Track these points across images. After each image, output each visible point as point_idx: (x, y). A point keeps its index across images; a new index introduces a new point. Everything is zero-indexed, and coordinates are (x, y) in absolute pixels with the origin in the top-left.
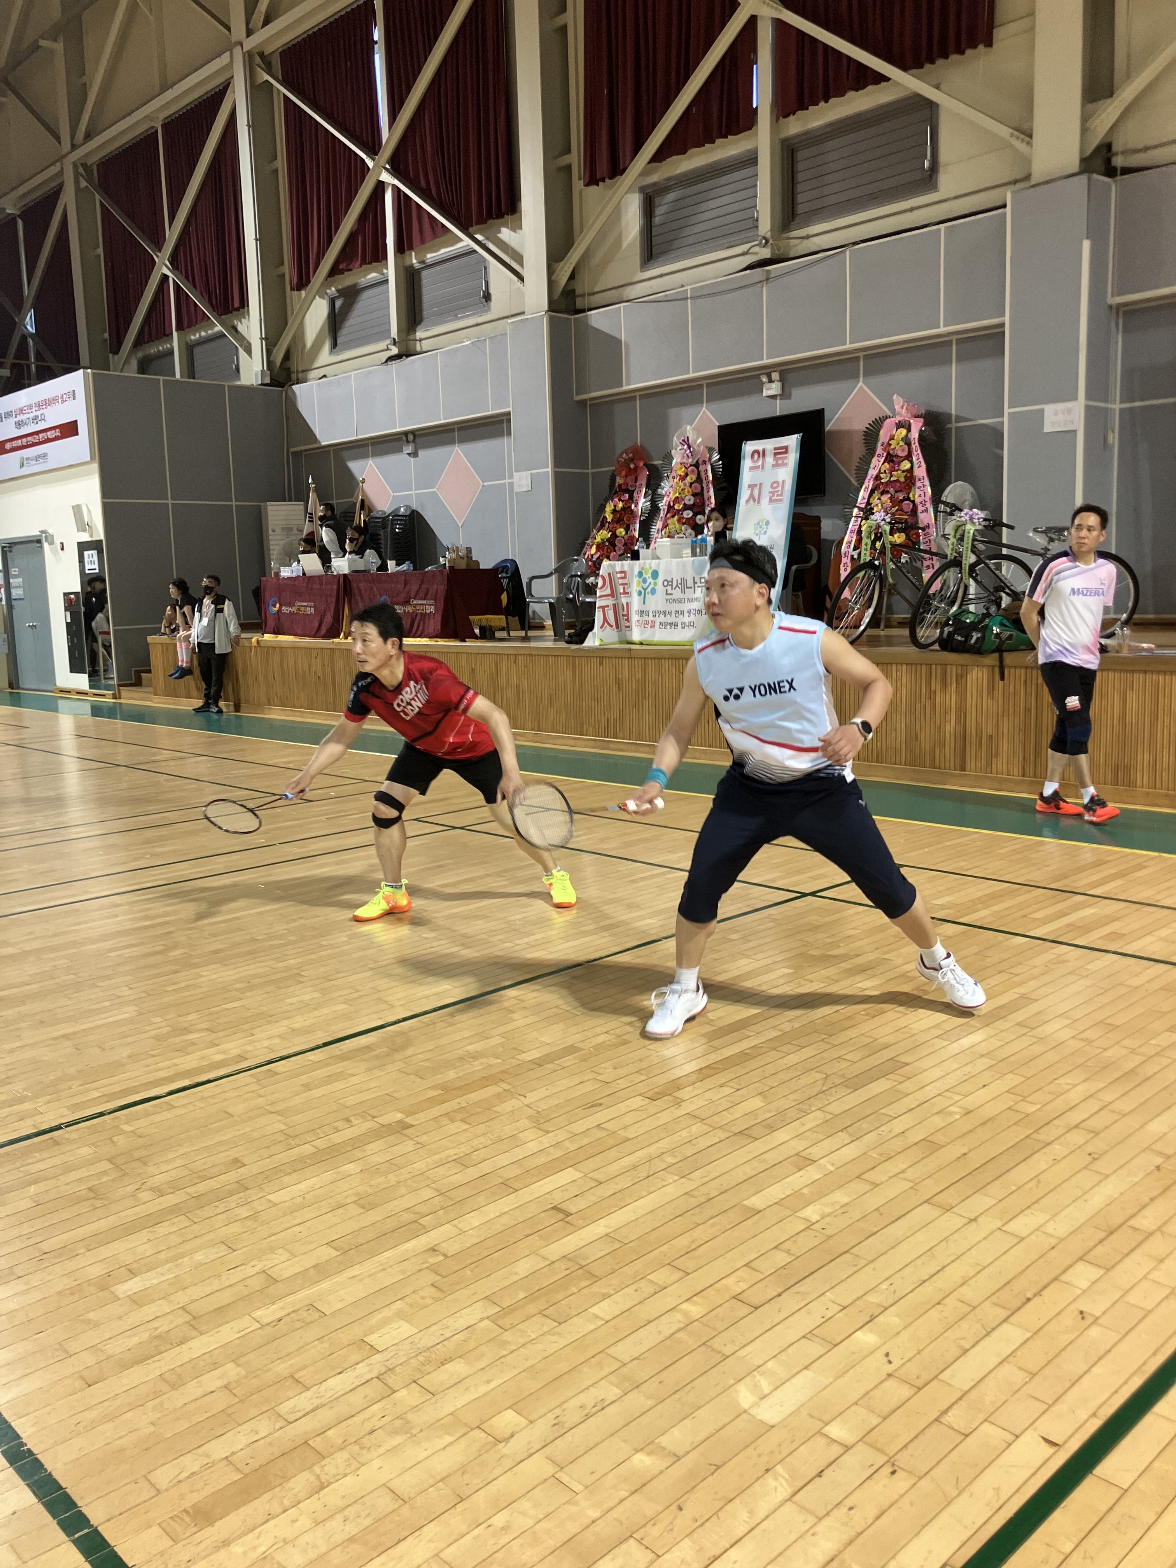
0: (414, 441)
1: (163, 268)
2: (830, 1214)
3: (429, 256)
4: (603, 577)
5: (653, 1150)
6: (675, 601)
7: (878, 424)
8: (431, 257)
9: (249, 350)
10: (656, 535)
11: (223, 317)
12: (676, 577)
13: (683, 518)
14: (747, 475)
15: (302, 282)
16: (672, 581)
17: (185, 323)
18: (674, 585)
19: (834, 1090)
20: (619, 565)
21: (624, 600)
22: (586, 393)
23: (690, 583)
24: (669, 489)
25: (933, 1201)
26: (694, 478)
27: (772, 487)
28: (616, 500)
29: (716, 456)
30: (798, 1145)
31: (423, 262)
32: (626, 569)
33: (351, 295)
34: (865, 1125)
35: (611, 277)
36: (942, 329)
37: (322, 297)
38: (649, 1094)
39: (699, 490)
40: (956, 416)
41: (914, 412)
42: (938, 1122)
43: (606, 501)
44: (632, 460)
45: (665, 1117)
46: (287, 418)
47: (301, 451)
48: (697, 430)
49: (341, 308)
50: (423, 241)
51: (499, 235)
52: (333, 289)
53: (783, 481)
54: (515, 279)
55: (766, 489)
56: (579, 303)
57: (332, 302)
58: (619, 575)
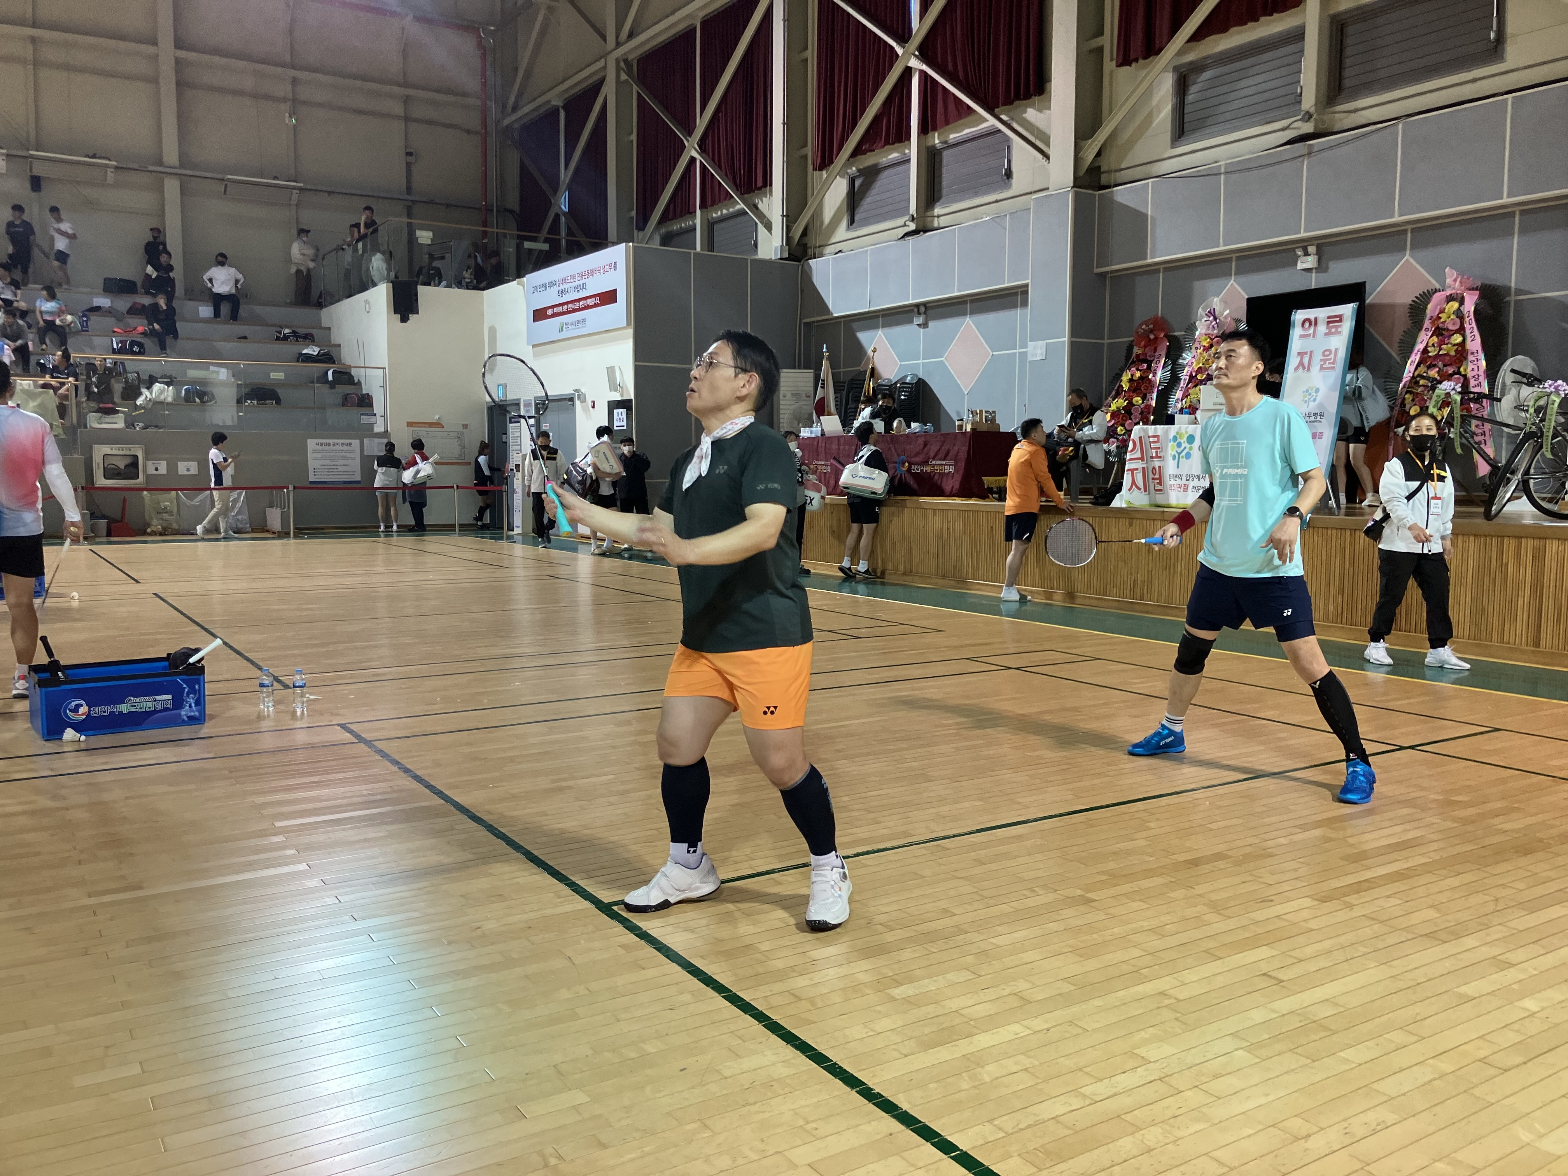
0: (925, 313)
1: (692, 151)
2: (1549, 1008)
3: (952, 136)
4: (1133, 440)
7: (1426, 297)
8: (953, 137)
9: (769, 227)
11: (746, 196)
14: (1297, 343)
15: (825, 161)
17: (709, 203)
20: (1151, 429)
21: (1156, 464)
22: (1107, 266)
24: (1191, 360)
27: (1323, 355)
28: (1134, 369)
31: (946, 142)
32: (1159, 433)
33: (871, 174)
35: (1140, 153)
36: (1505, 200)
37: (842, 177)
40: (1516, 289)
41: (1470, 283)
43: (1122, 370)
44: (1151, 331)
46: (802, 291)
47: (814, 322)
48: (1225, 303)
49: (861, 186)
50: (947, 123)
51: (1026, 116)
52: (854, 169)
53: (1336, 350)
54: (1039, 156)
55: (1317, 358)
56: (1104, 179)
57: (852, 182)
58: (1151, 440)
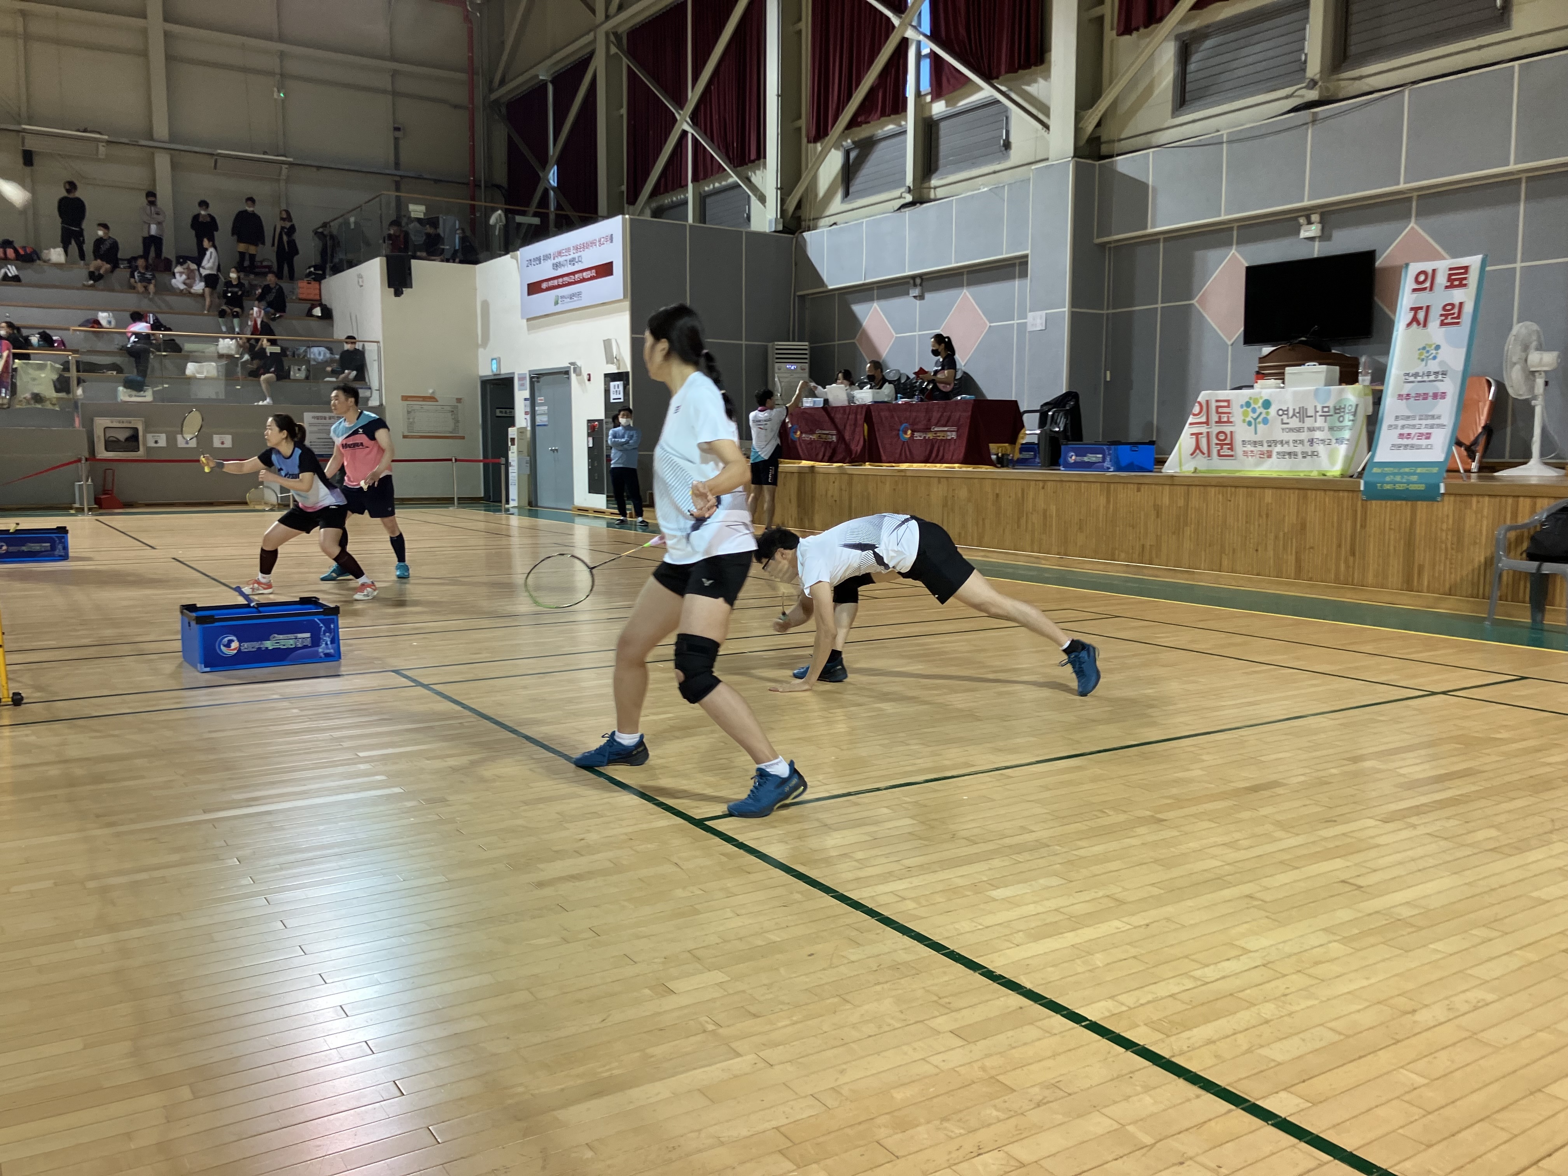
0: (921, 285)
1: (684, 124)
9: (762, 199)
11: (739, 169)
17: (701, 175)
22: (1107, 236)
31: (943, 113)
35: (1141, 122)
36: (1515, 167)
37: (837, 148)
40: (1523, 257)
46: (796, 263)
47: (808, 295)
49: (857, 158)
51: (1027, 86)
52: (849, 141)
54: (1039, 126)
56: (1104, 149)
57: (847, 153)
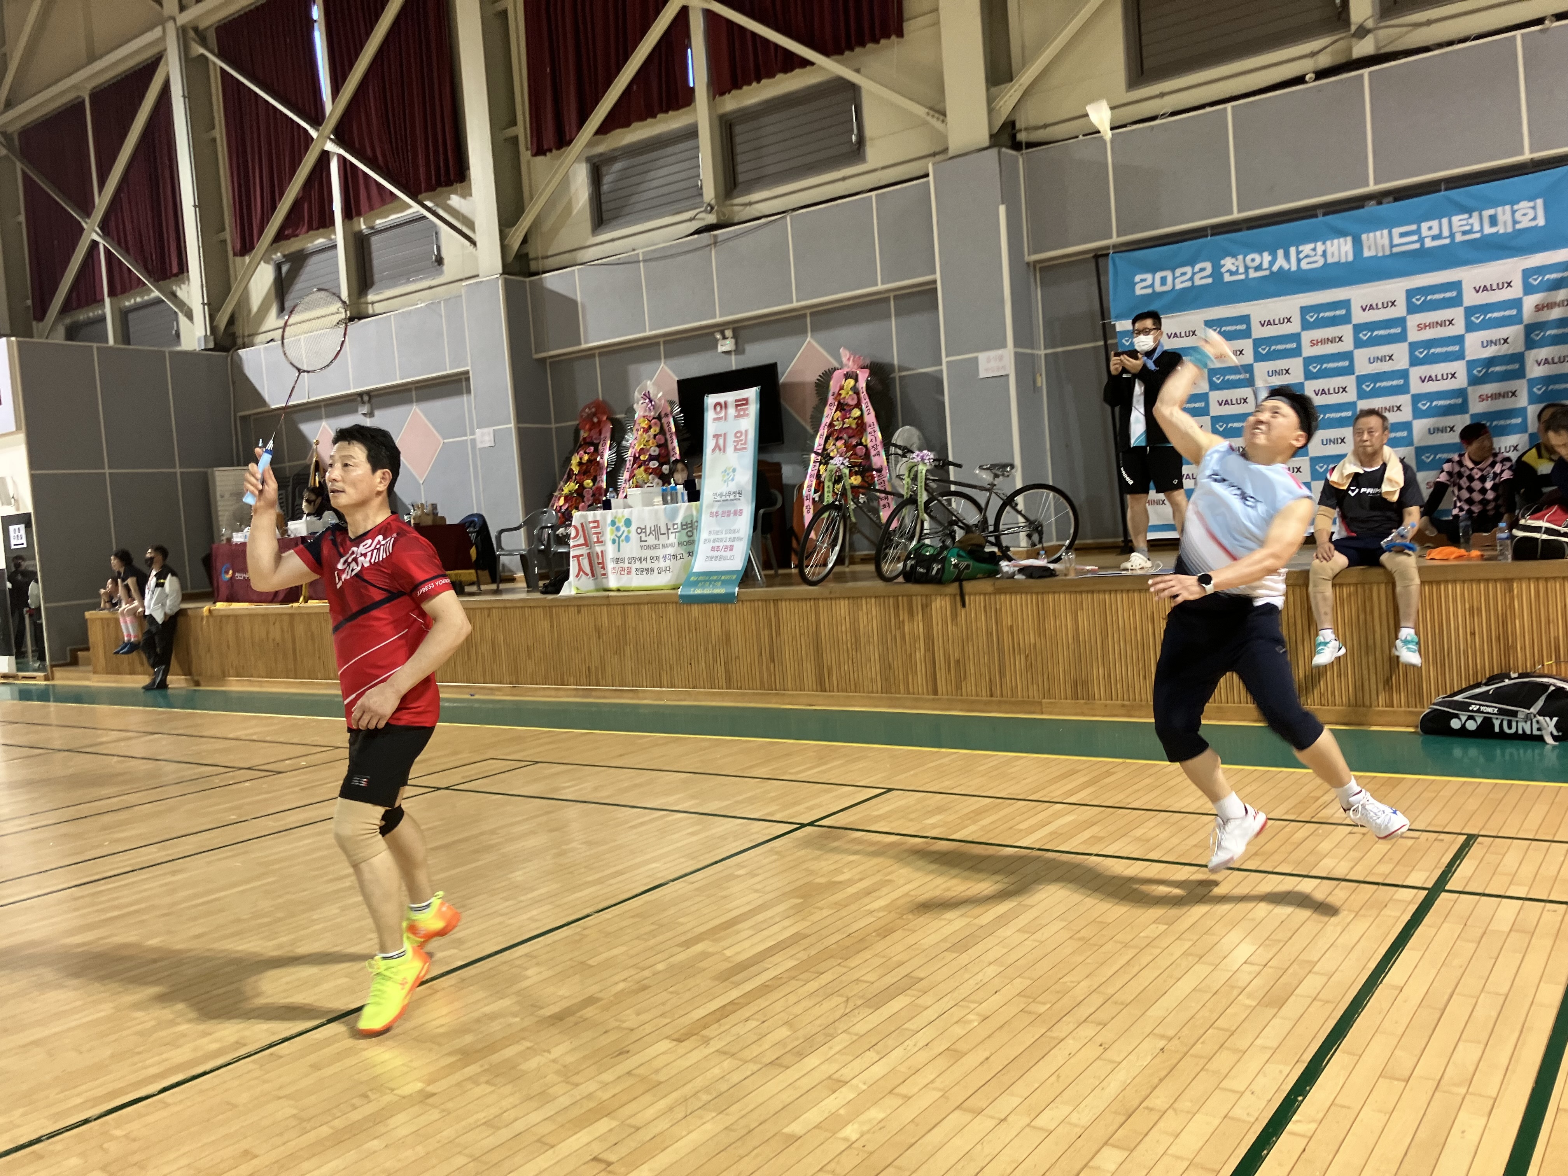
1: (93, 234)
2: (868, 1131)
3: (378, 221)
4: (575, 527)
5: (687, 1090)
6: (649, 547)
7: (827, 375)
8: (380, 222)
9: (189, 315)
10: (623, 485)
11: (160, 283)
12: (649, 524)
13: (649, 468)
14: (711, 426)
15: (246, 246)
16: (645, 528)
17: (119, 290)
18: (648, 532)
19: (856, 1011)
20: (590, 515)
21: (598, 549)
22: (544, 351)
23: (664, 530)
24: (634, 441)
25: (965, 1105)
26: (658, 430)
27: (736, 436)
28: (582, 452)
29: (677, 409)
30: (829, 1069)
32: (598, 518)
33: (299, 259)
34: (891, 1042)
35: (565, 240)
36: (880, 287)
37: (267, 262)
38: (675, 1036)
39: (663, 441)
41: (861, 362)
42: (959, 1030)
43: (572, 454)
44: (595, 414)
45: (695, 1056)
48: (657, 385)
49: (287, 273)
50: (371, 208)
52: (279, 254)
53: (746, 431)
54: (467, 243)
55: (731, 439)
56: (533, 266)
57: (278, 268)
58: (592, 525)
